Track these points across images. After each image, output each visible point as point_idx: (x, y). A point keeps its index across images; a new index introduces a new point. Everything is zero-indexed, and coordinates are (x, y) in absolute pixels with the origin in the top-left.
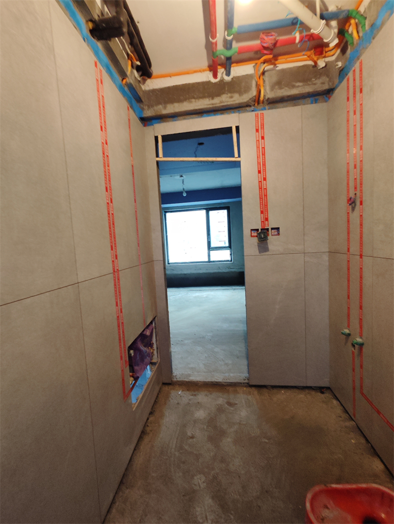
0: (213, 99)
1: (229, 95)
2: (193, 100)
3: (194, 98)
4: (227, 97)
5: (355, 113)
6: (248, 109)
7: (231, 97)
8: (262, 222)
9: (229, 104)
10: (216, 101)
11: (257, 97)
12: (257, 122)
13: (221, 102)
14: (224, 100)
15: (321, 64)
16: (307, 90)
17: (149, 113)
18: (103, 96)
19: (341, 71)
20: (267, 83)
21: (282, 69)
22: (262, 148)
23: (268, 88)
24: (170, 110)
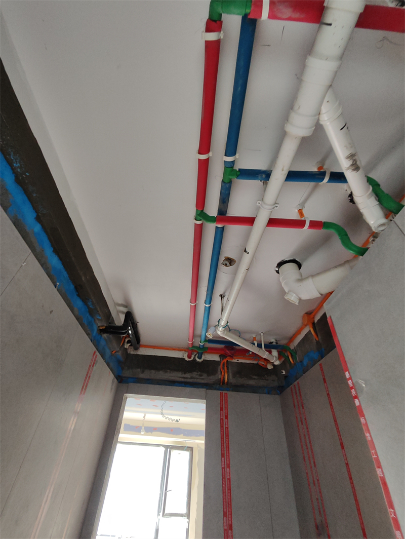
0: (185, 374)
2: (169, 371)
3: (170, 369)
4: (197, 375)
5: (302, 424)
6: (214, 386)
7: (201, 375)
9: (199, 381)
10: (188, 375)
11: (222, 379)
12: (221, 400)
13: (192, 378)
14: (194, 376)
15: (270, 367)
16: (262, 383)
17: (127, 373)
18: (90, 377)
19: (286, 377)
20: (230, 370)
21: (241, 363)
22: (226, 428)
23: (230, 374)
24: (146, 375)
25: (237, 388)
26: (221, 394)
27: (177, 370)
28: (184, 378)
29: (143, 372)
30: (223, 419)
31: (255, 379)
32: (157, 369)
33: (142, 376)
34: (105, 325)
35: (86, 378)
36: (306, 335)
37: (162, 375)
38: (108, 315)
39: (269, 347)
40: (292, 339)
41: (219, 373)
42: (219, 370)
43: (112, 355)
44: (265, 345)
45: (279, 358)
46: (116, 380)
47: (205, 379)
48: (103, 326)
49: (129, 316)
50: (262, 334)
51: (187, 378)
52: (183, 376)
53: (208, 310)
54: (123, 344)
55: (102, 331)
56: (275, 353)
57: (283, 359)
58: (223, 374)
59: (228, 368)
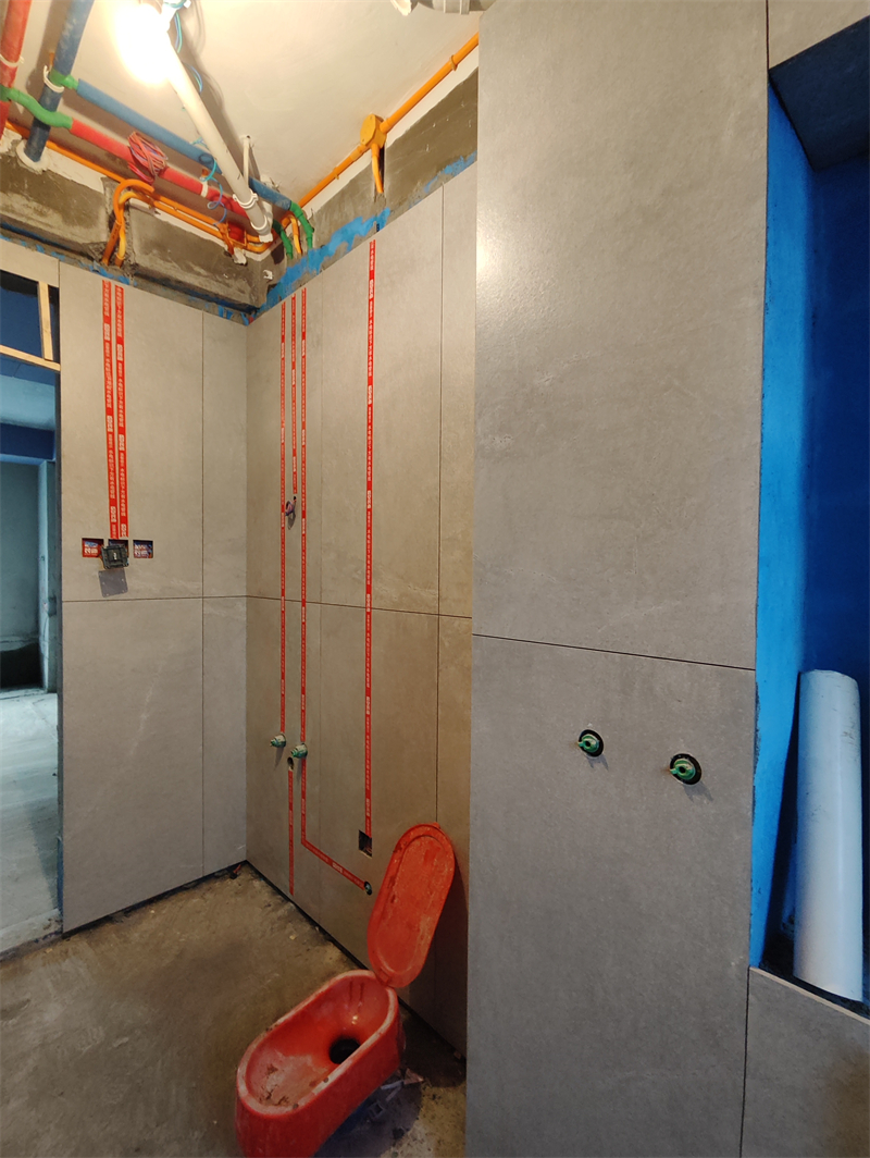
4: (27, 205)
5: (294, 367)
6: (84, 260)
8: (112, 524)
11: (111, 245)
12: (106, 299)
13: (7, 209)
14: (17, 207)
15: (239, 257)
16: (214, 287)
19: (272, 287)
20: (134, 231)
23: (136, 243)
26: (106, 287)
30: (110, 342)
41: (102, 225)
42: (103, 220)
45: (273, 228)
47: (56, 227)
50: (246, 142)
56: (268, 211)
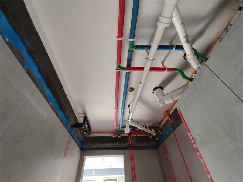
0: (113, 144)
1: (119, 143)
3: (106, 142)
6: (127, 148)
7: (120, 144)
9: (119, 146)
10: (114, 144)
11: (130, 144)
12: (131, 154)
13: (116, 145)
14: (117, 144)
15: (151, 137)
16: (148, 144)
17: (85, 146)
18: (68, 149)
19: (158, 141)
20: (133, 140)
21: (138, 136)
22: (134, 167)
23: (134, 142)
24: (95, 146)
25: (137, 148)
26: (130, 152)
27: (109, 143)
28: (113, 146)
29: (93, 145)
30: (132, 163)
31: (145, 143)
32: (100, 143)
33: (93, 147)
34: (74, 123)
35: (66, 149)
36: (166, 121)
37: (102, 145)
38: (75, 119)
39: (150, 128)
40: (160, 123)
41: (129, 142)
42: (129, 141)
43: (78, 138)
44: (149, 127)
45: (155, 132)
46: (80, 150)
47: (122, 145)
48: (73, 124)
49: (85, 118)
50: (147, 122)
51: (114, 146)
52: (112, 145)
53: (123, 113)
54: (83, 133)
55: (73, 126)
56: (153, 130)
57: (157, 133)
58: (130, 142)
59: (132, 139)
